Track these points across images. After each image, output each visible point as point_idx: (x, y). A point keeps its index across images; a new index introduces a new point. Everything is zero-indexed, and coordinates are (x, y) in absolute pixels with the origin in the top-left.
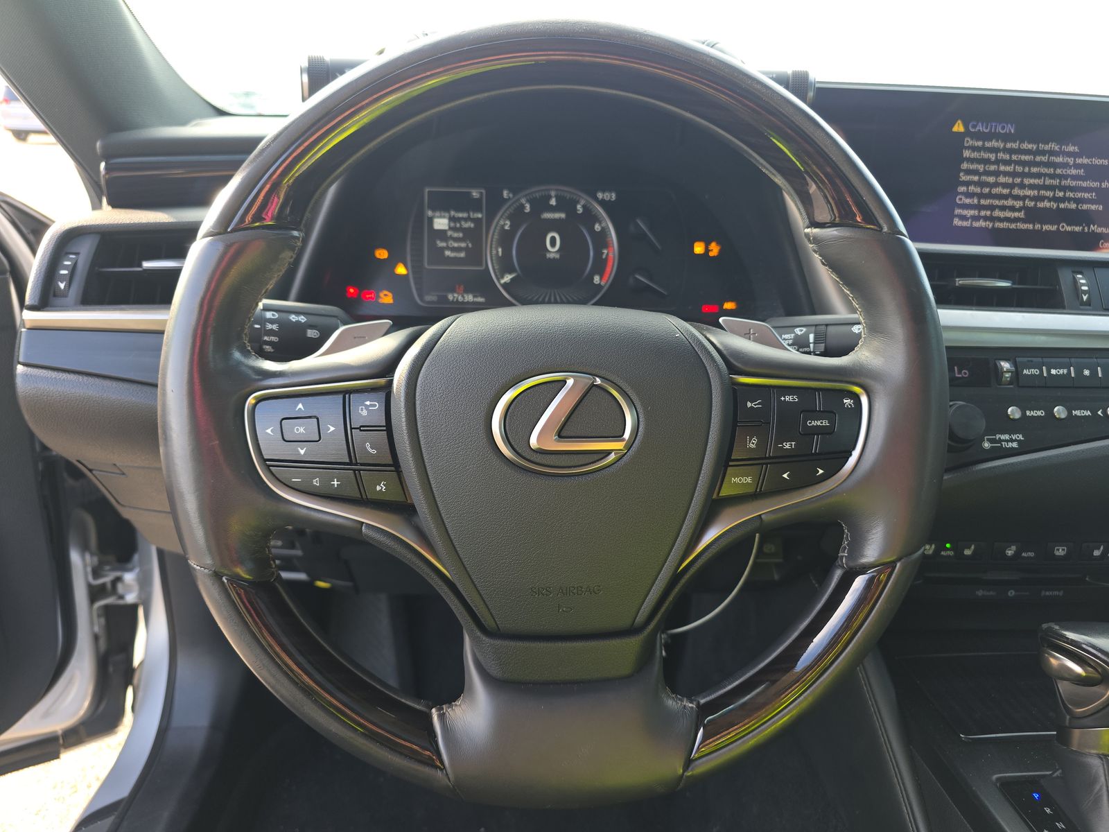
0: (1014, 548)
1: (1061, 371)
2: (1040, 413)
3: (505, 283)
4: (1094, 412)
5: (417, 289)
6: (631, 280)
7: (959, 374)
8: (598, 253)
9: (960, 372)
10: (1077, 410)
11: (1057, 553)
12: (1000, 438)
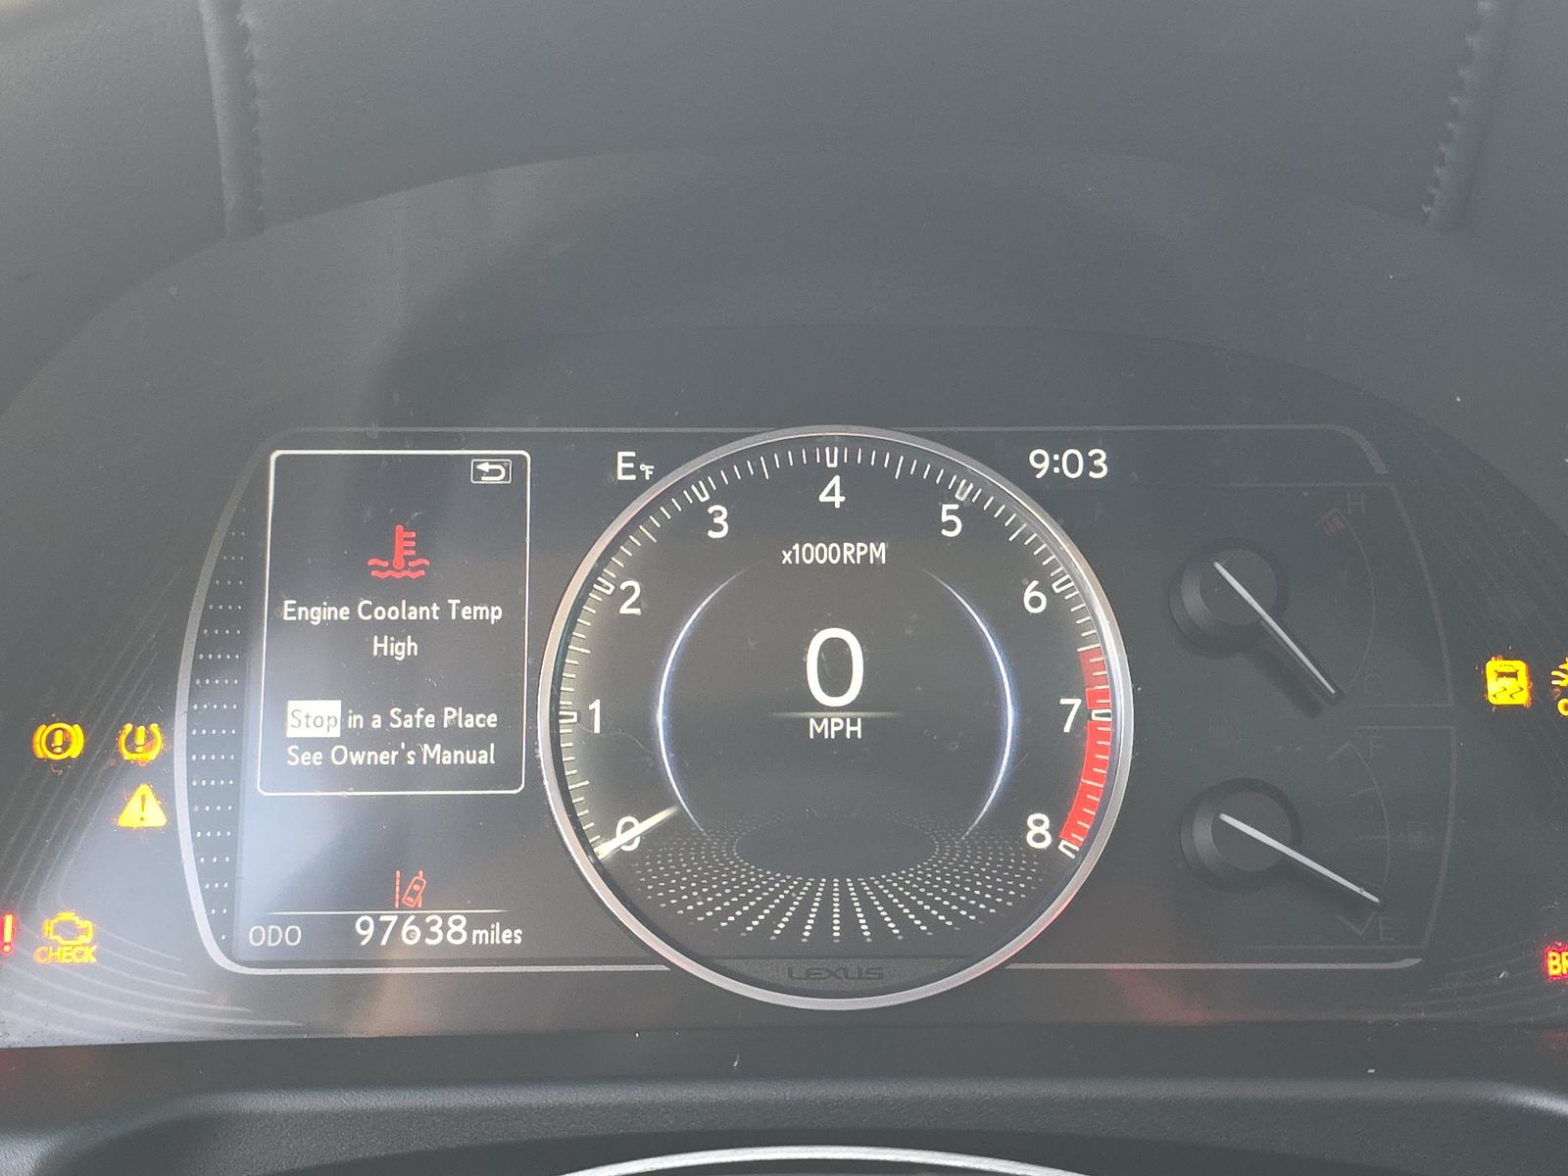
3: (619, 854)
5: (209, 899)
6: (1202, 836)
8: (1040, 715)
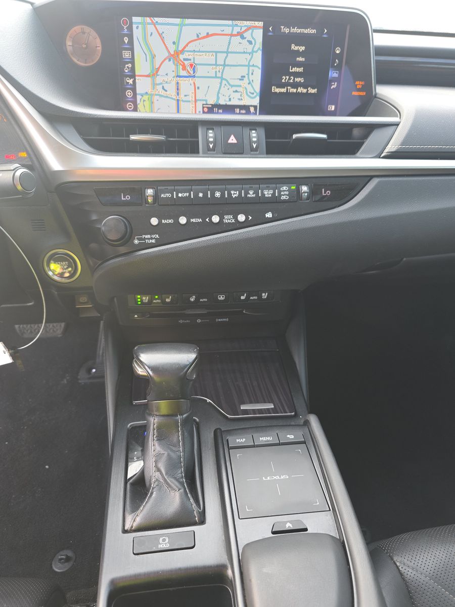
0: (194, 297)
1: (185, 195)
2: (171, 221)
4: (204, 220)
7: (124, 198)
9: (124, 197)
10: (194, 218)
11: (220, 299)
12: (145, 237)
